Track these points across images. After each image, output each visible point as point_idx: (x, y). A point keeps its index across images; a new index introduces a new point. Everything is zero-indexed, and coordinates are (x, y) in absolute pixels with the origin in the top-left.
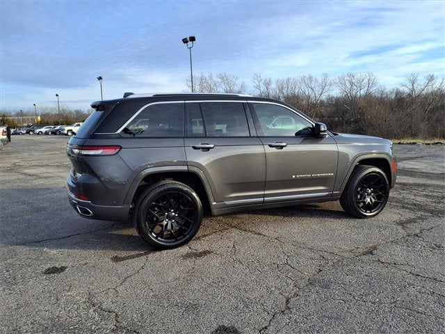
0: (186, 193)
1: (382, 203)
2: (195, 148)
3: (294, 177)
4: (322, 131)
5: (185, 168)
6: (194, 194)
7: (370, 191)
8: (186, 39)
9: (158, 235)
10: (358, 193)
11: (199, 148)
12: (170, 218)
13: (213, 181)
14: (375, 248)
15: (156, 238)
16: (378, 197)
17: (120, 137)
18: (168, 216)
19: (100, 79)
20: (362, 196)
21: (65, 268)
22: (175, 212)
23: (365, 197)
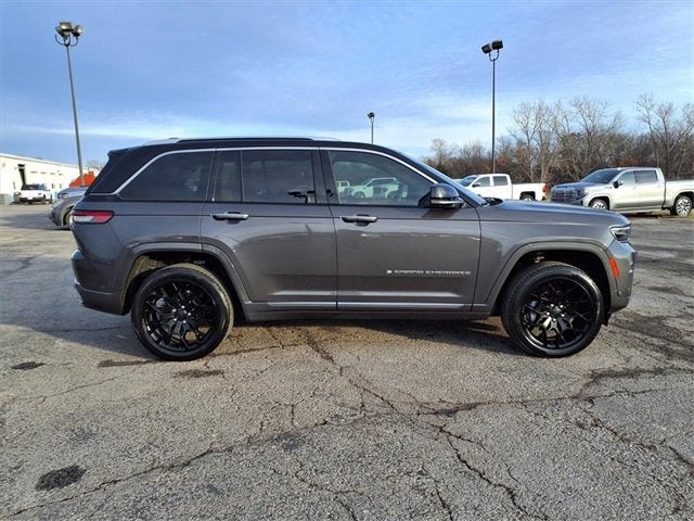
1: (585, 335)
2: (216, 218)
3: (389, 272)
5: (197, 247)
7: (557, 309)
8: (487, 46)
9: (160, 338)
10: (530, 310)
11: (223, 219)
12: (180, 317)
13: (244, 270)
18: (176, 314)
19: (371, 115)
20: (538, 316)
21: (41, 364)
22: (188, 309)
23: (545, 319)
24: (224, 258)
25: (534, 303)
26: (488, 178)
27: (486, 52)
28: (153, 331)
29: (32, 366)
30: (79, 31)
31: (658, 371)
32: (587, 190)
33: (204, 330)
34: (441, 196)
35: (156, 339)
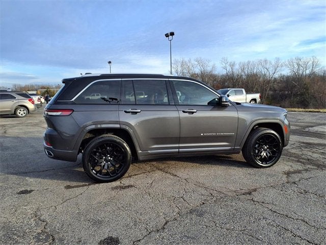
0: (119, 143)
1: (276, 157)
2: (126, 112)
3: (202, 134)
4: (224, 102)
5: (118, 126)
6: (125, 145)
7: (266, 147)
8: (167, 34)
9: (97, 172)
10: (256, 148)
11: (129, 112)
12: (107, 161)
13: (139, 136)
14: (255, 190)
15: (96, 174)
16: (273, 152)
17: (73, 103)
18: (105, 160)
19: (110, 62)
21: (32, 190)
22: (111, 157)
23: (261, 152)
25: (257, 146)
27: (167, 37)
28: (93, 169)
29: (27, 192)
33: (117, 166)
34: (224, 100)
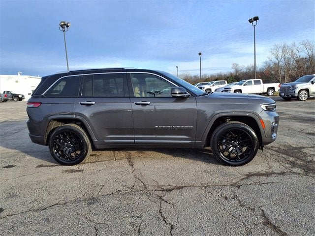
2: (81, 104)
3: (156, 127)
5: (74, 117)
8: (251, 19)
11: (84, 104)
18: (67, 146)
19: (200, 54)
20: (227, 147)
21: (15, 166)
22: (71, 144)
23: (230, 148)
24: (85, 122)
25: (224, 141)
26: (251, 81)
27: (250, 22)
28: (58, 152)
29: (12, 166)
30: (69, 25)
31: (283, 173)
32: (297, 86)
33: (79, 152)
35: (59, 156)
